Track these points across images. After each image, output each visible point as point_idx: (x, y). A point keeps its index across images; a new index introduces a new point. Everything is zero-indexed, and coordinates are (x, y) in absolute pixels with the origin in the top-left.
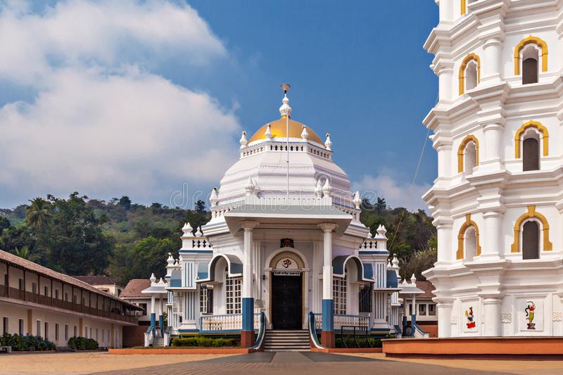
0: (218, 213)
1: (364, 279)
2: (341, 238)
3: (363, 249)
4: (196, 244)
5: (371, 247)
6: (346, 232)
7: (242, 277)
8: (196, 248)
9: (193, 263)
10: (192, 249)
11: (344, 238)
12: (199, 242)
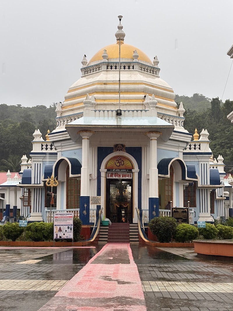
0: (62, 122)
1: (187, 178)
2: (167, 143)
3: (188, 151)
4: (44, 147)
5: (195, 149)
6: (171, 138)
7: (80, 177)
8: (44, 151)
9: (41, 163)
10: (41, 151)
11: (169, 143)
12: (47, 146)
